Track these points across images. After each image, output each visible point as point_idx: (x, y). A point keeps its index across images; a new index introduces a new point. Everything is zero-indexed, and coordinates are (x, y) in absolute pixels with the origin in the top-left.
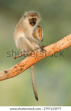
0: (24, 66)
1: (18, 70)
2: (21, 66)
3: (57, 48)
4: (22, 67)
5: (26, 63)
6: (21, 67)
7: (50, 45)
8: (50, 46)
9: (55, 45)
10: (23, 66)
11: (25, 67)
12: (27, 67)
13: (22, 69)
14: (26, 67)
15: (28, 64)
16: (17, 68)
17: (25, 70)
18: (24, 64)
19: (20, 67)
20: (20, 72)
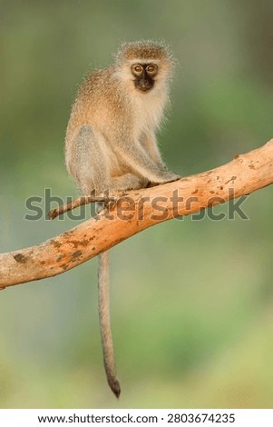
0: (85, 243)
1: (64, 256)
2: (76, 243)
3: (212, 192)
4: (80, 248)
5: (96, 235)
6: (76, 247)
7: (188, 178)
8: (187, 183)
9: (205, 180)
10: (81, 243)
11: (90, 248)
12: (97, 250)
13: (78, 254)
14: (94, 249)
15: (102, 239)
16: (61, 248)
17: (90, 257)
18: (87, 238)
19: (73, 245)
20: (71, 264)
